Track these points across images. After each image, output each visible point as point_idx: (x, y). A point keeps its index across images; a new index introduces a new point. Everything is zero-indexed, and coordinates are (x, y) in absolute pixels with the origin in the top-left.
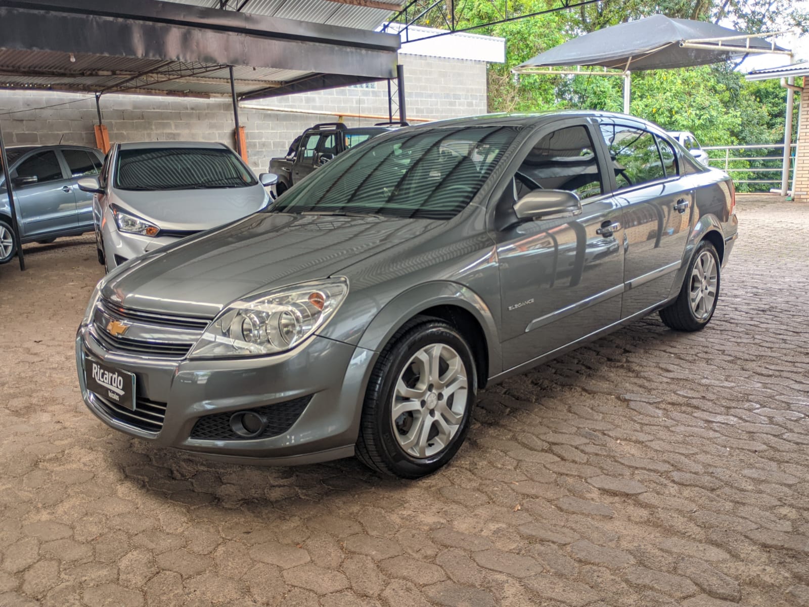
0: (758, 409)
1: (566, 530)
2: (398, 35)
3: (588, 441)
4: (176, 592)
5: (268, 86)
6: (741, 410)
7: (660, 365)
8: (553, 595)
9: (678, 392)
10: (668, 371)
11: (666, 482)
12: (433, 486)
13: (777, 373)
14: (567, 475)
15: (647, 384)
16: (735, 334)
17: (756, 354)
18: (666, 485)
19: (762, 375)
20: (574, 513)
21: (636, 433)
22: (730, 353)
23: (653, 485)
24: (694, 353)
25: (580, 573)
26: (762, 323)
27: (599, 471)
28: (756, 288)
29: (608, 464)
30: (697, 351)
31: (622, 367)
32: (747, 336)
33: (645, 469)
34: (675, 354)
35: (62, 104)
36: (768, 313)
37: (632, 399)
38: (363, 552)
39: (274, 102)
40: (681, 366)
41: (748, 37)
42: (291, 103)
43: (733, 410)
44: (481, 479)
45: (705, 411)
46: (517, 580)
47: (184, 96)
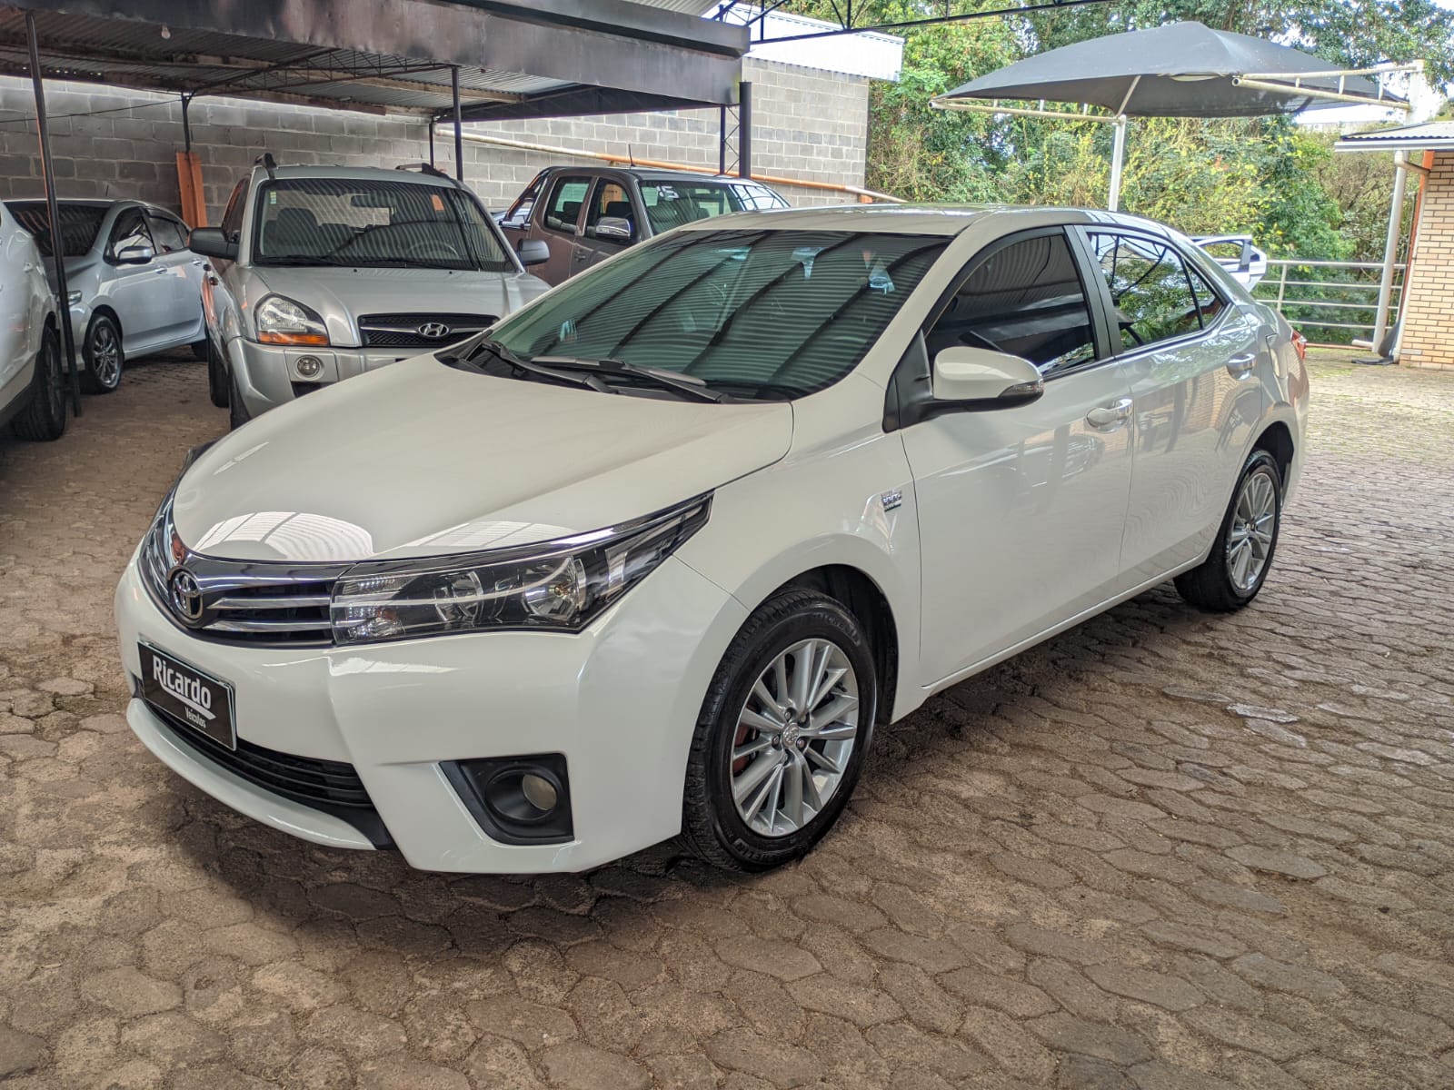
1: (1222, 936)
2: (746, 29)
3: (1202, 785)
4: (624, 1012)
5: (491, 99)
6: (1430, 742)
7: (1273, 656)
8: (1238, 1041)
9: (1321, 706)
10: (1293, 668)
11: (1352, 860)
12: (975, 852)
14: (1188, 842)
15: (1264, 689)
16: (1379, 606)
17: (1423, 643)
18: (1353, 866)
20: (1222, 907)
21: (1275, 775)
22: (1385, 640)
23: (1335, 867)
24: (1323, 637)
25: (1266, 1006)
26: (1417, 588)
27: (1238, 838)
28: (1386, 523)
29: (1250, 827)
30: (1326, 633)
31: (1210, 655)
32: (1400, 612)
33: (1310, 836)
35: (119, 109)
36: (1421, 571)
37: (1249, 714)
38: (904, 958)
39: (498, 128)
40: (1308, 660)
41: (1343, 73)
42: (526, 133)
43: (1418, 740)
44: (1049, 842)
45: (1372, 740)
46: (1172, 1013)
47: (340, 108)
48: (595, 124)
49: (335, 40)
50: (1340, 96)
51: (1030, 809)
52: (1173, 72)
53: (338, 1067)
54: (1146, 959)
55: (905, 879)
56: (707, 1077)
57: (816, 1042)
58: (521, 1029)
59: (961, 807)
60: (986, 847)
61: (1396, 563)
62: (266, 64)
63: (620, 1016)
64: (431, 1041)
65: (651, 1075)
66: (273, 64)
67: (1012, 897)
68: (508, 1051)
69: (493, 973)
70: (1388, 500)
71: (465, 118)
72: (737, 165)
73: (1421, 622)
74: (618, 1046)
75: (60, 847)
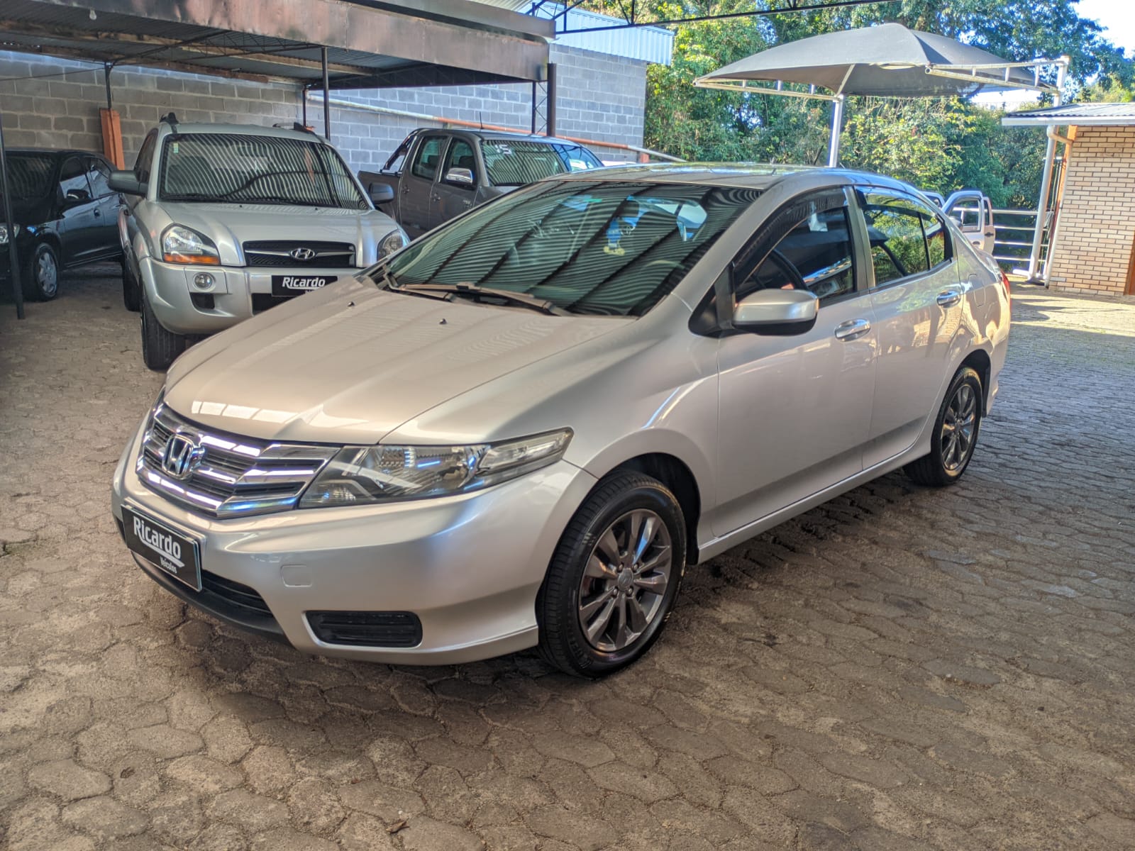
0: (1096, 578)
1: (921, 730)
2: (553, 22)
4: (462, 793)
6: (1075, 580)
7: (958, 513)
8: (934, 811)
9: (993, 552)
10: (971, 522)
11: (1019, 671)
12: (732, 665)
13: (1104, 532)
14: (894, 656)
15: (949, 538)
16: (1035, 475)
18: (1019, 675)
19: (1086, 533)
20: (920, 707)
21: (959, 604)
22: (1041, 502)
23: (1004, 676)
25: (955, 784)
26: (1063, 461)
27: (931, 653)
28: (1040, 411)
29: (940, 645)
31: (909, 512)
32: (1051, 479)
33: (986, 652)
34: (972, 499)
35: (54, 73)
36: (1067, 448)
37: (938, 557)
38: (680, 749)
39: (357, 94)
40: (983, 516)
41: (1008, 66)
42: (379, 99)
43: (1066, 578)
44: (789, 658)
45: (1032, 578)
46: (883, 790)
47: (231, 78)
48: (434, 93)
49: (229, 24)
50: (1005, 83)
51: (773, 632)
52: (880, 63)
53: (237, 839)
54: (863, 748)
55: (679, 686)
56: (527, 843)
57: (612, 815)
58: (382, 807)
59: (721, 630)
60: (742, 662)
61: (1048, 442)
62: (174, 41)
63: (458, 797)
64: (310, 817)
65: (484, 842)
66: (179, 41)
67: (761, 700)
68: (371, 825)
69: (358, 763)
70: (1041, 393)
71: (332, 87)
72: (545, 128)
73: (1068, 487)
74: (458, 820)
75: (12, 665)
